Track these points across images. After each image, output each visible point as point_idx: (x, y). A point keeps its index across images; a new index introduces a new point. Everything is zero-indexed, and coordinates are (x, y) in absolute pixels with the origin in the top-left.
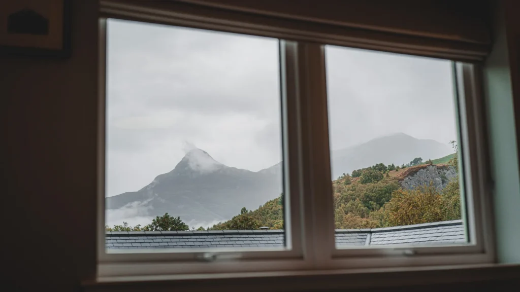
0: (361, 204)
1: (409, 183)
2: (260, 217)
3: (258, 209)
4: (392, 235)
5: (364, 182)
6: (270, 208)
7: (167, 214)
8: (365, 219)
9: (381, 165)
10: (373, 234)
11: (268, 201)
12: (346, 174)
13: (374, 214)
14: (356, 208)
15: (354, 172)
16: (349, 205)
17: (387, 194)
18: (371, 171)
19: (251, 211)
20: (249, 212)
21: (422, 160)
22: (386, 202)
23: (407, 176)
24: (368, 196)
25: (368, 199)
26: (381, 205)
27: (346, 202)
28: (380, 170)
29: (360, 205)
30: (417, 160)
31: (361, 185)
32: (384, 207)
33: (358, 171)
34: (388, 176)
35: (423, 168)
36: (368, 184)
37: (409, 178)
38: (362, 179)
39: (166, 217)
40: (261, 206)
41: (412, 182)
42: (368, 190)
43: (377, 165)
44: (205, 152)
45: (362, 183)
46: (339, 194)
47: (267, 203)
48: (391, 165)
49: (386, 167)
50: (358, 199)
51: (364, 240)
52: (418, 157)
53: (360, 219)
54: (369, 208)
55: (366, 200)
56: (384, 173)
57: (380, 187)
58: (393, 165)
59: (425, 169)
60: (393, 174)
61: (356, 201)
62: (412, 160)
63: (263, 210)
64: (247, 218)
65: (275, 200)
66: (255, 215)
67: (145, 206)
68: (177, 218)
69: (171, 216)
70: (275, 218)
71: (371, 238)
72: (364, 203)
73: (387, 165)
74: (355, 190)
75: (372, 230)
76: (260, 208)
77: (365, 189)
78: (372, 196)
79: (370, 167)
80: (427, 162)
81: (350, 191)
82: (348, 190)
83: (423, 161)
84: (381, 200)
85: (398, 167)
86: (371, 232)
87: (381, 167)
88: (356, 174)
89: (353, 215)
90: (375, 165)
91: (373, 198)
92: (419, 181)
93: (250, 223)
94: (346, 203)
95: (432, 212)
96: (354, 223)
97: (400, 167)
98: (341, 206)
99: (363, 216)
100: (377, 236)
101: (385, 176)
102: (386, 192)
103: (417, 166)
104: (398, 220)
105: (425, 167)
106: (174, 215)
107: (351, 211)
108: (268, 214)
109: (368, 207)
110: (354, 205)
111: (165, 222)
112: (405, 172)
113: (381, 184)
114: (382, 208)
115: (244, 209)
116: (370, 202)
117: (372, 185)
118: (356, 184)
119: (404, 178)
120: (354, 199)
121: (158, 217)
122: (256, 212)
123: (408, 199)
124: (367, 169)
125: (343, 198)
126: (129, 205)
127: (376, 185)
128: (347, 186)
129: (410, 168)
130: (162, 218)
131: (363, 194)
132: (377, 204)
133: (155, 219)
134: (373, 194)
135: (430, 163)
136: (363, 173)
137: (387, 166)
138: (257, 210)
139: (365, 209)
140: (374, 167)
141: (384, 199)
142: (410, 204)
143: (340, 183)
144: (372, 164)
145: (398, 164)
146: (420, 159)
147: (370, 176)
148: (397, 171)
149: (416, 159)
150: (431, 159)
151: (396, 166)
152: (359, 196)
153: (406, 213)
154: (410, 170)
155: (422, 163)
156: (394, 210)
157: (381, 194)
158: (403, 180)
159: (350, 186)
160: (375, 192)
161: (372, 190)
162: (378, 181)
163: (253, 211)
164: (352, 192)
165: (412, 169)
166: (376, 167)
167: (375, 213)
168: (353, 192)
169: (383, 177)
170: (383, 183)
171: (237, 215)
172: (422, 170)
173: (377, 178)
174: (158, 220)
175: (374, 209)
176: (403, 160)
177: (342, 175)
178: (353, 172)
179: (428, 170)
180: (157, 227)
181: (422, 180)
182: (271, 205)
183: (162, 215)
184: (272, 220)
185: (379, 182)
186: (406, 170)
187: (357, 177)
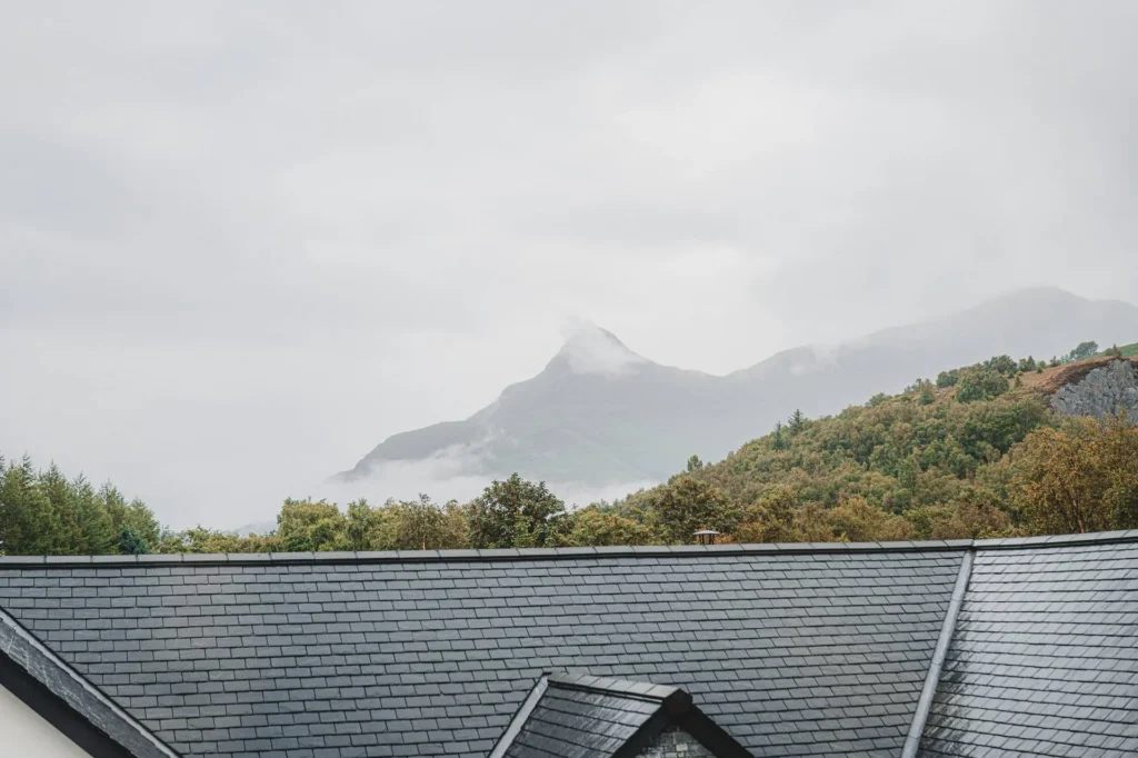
0: (959, 447)
1: (1067, 400)
2: (729, 478)
3: (725, 458)
4: (1026, 559)
5: (965, 398)
6: (753, 456)
7: (515, 475)
8: (965, 483)
9: (1004, 358)
10: (979, 553)
11: (749, 442)
12: (923, 380)
13: (988, 470)
14: (947, 456)
15: (942, 375)
16: (930, 449)
17: (1018, 426)
18: (981, 374)
19: (709, 464)
20: (705, 465)
21: (1096, 346)
22: (1014, 444)
23: (1064, 384)
24: (973, 431)
25: (973, 437)
26: (1003, 450)
27: (923, 442)
28: (1001, 371)
29: (955, 449)
30: (1086, 348)
31: (956, 404)
32: (1011, 455)
33: (950, 373)
34: (1018, 383)
35: (1099, 365)
36: (973, 402)
37: (1068, 389)
38: (959, 390)
39: (514, 483)
40: (732, 453)
41: (1074, 396)
42: (974, 416)
43: (994, 359)
44: (609, 335)
45: (960, 402)
46: (907, 425)
47: (746, 446)
48: (1027, 359)
49: (1015, 364)
50: (950, 436)
51: (955, 570)
52: (1087, 341)
53: (955, 481)
54: (977, 458)
55: (970, 438)
56: (1011, 377)
57: (1001, 410)
58: (1031, 359)
59: (1105, 369)
60: (1030, 380)
61: (947, 440)
62: (1075, 348)
63: (736, 462)
64: (695, 486)
65: (763, 439)
66: (720, 473)
67: (475, 452)
68: (538, 486)
69: (525, 481)
70: (764, 478)
71: (973, 565)
72: (964, 445)
73: (1016, 360)
74: (942, 416)
75: (977, 543)
76: (731, 456)
77: (967, 414)
78: (984, 430)
79: (979, 365)
80: (1108, 352)
81: (931, 420)
82: (928, 417)
83: (1100, 350)
84: (1002, 440)
85: (1042, 364)
86: (973, 549)
87: (1003, 365)
88: (947, 380)
89: (939, 472)
90: (990, 360)
91: (985, 435)
92: (1091, 395)
93: (702, 495)
94: (923, 446)
95: (1126, 486)
96: (940, 491)
97: (1048, 363)
98: (912, 453)
99: (961, 476)
100: (989, 560)
101: (1012, 383)
102: (1015, 420)
103: (1084, 362)
104: (1043, 502)
105: (1105, 364)
106: (531, 479)
107: (936, 464)
108: (747, 470)
109: (973, 454)
110: (941, 449)
111: (513, 494)
112: (1060, 374)
113: (1005, 401)
114: (1005, 456)
115: (695, 459)
116: (979, 443)
117: (984, 404)
118: (946, 403)
119: (1058, 388)
120: (943, 437)
121: (495, 483)
122: (722, 465)
123: (1065, 451)
124: (972, 369)
125: (916, 433)
126: (440, 451)
127: (992, 404)
128: (925, 407)
129: (1070, 365)
130: (504, 484)
131: (962, 425)
132: (995, 446)
133: (491, 486)
134: (984, 426)
135: (1116, 354)
136: (962, 379)
137: (1018, 362)
138: (724, 462)
139: (968, 458)
140: (986, 363)
141: (1010, 437)
142: (1072, 463)
143: (909, 400)
144: (983, 358)
145: (1043, 356)
146: (1092, 345)
147: (979, 384)
148: (1040, 371)
149: (1082, 345)
150: (1118, 346)
151: (1037, 360)
152: (953, 429)
153: (1063, 484)
154: (1070, 369)
155: (1096, 354)
156: (1032, 479)
157: (1004, 426)
158: (1054, 392)
159: (932, 407)
160: (989, 420)
161: (984, 416)
162: (996, 395)
163: (714, 464)
164: (937, 421)
165: (1075, 367)
166: (992, 363)
167: (991, 467)
168: (940, 421)
169: (1007, 386)
170: (1007, 399)
171: (679, 473)
172: (1097, 370)
173: (994, 389)
174: (495, 489)
175: (988, 458)
176: (1054, 347)
177: (912, 383)
178: (940, 376)
179: (1110, 370)
180: (494, 504)
181: (1096, 392)
182: (754, 450)
183: (504, 478)
184: (756, 485)
185: (998, 399)
186: (1060, 370)
187: (950, 387)
